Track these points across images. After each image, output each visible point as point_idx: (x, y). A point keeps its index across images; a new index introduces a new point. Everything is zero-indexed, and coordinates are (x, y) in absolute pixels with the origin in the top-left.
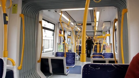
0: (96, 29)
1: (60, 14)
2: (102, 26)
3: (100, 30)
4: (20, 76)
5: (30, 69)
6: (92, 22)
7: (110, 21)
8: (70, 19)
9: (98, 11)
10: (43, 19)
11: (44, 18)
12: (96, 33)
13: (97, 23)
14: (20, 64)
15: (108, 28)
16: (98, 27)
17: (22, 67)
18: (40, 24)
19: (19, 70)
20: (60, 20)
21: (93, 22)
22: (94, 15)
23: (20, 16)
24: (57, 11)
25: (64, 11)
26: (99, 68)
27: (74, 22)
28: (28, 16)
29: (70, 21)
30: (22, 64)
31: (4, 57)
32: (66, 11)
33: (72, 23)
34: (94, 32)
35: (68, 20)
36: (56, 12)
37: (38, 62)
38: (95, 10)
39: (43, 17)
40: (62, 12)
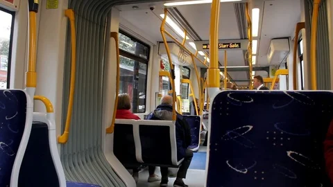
0: (254, 63)
1: (162, 16)
2: (268, 51)
3: (263, 63)
4: (64, 159)
5: (87, 148)
6: (242, 39)
7: (288, 38)
8: (186, 32)
9: (255, 7)
10: (121, 31)
11: (123, 29)
12: (253, 73)
13: (255, 43)
14: (64, 131)
15: (282, 56)
16: (257, 55)
17: (68, 136)
18: (112, 40)
19: (61, 144)
20: (161, 31)
21: (245, 38)
22: (247, 19)
23: (66, 16)
24: (154, 7)
25: (170, 8)
26: (252, 100)
27: (198, 40)
28: (83, 17)
29: (187, 38)
30: (68, 130)
31: (28, 86)
32: (175, 8)
33: (193, 45)
34: (248, 71)
35: (182, 33)
36: (152, 9)
37: (108, 131)
38: (247, 4)
39: (120, 25)
40: (166, 10)
